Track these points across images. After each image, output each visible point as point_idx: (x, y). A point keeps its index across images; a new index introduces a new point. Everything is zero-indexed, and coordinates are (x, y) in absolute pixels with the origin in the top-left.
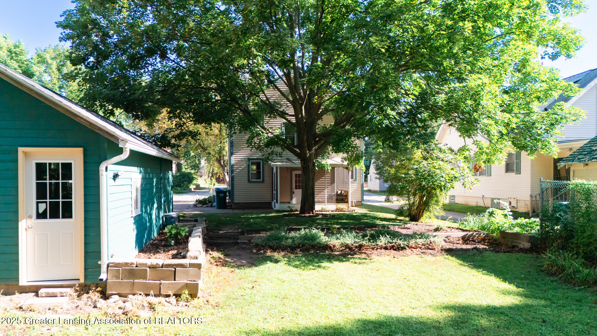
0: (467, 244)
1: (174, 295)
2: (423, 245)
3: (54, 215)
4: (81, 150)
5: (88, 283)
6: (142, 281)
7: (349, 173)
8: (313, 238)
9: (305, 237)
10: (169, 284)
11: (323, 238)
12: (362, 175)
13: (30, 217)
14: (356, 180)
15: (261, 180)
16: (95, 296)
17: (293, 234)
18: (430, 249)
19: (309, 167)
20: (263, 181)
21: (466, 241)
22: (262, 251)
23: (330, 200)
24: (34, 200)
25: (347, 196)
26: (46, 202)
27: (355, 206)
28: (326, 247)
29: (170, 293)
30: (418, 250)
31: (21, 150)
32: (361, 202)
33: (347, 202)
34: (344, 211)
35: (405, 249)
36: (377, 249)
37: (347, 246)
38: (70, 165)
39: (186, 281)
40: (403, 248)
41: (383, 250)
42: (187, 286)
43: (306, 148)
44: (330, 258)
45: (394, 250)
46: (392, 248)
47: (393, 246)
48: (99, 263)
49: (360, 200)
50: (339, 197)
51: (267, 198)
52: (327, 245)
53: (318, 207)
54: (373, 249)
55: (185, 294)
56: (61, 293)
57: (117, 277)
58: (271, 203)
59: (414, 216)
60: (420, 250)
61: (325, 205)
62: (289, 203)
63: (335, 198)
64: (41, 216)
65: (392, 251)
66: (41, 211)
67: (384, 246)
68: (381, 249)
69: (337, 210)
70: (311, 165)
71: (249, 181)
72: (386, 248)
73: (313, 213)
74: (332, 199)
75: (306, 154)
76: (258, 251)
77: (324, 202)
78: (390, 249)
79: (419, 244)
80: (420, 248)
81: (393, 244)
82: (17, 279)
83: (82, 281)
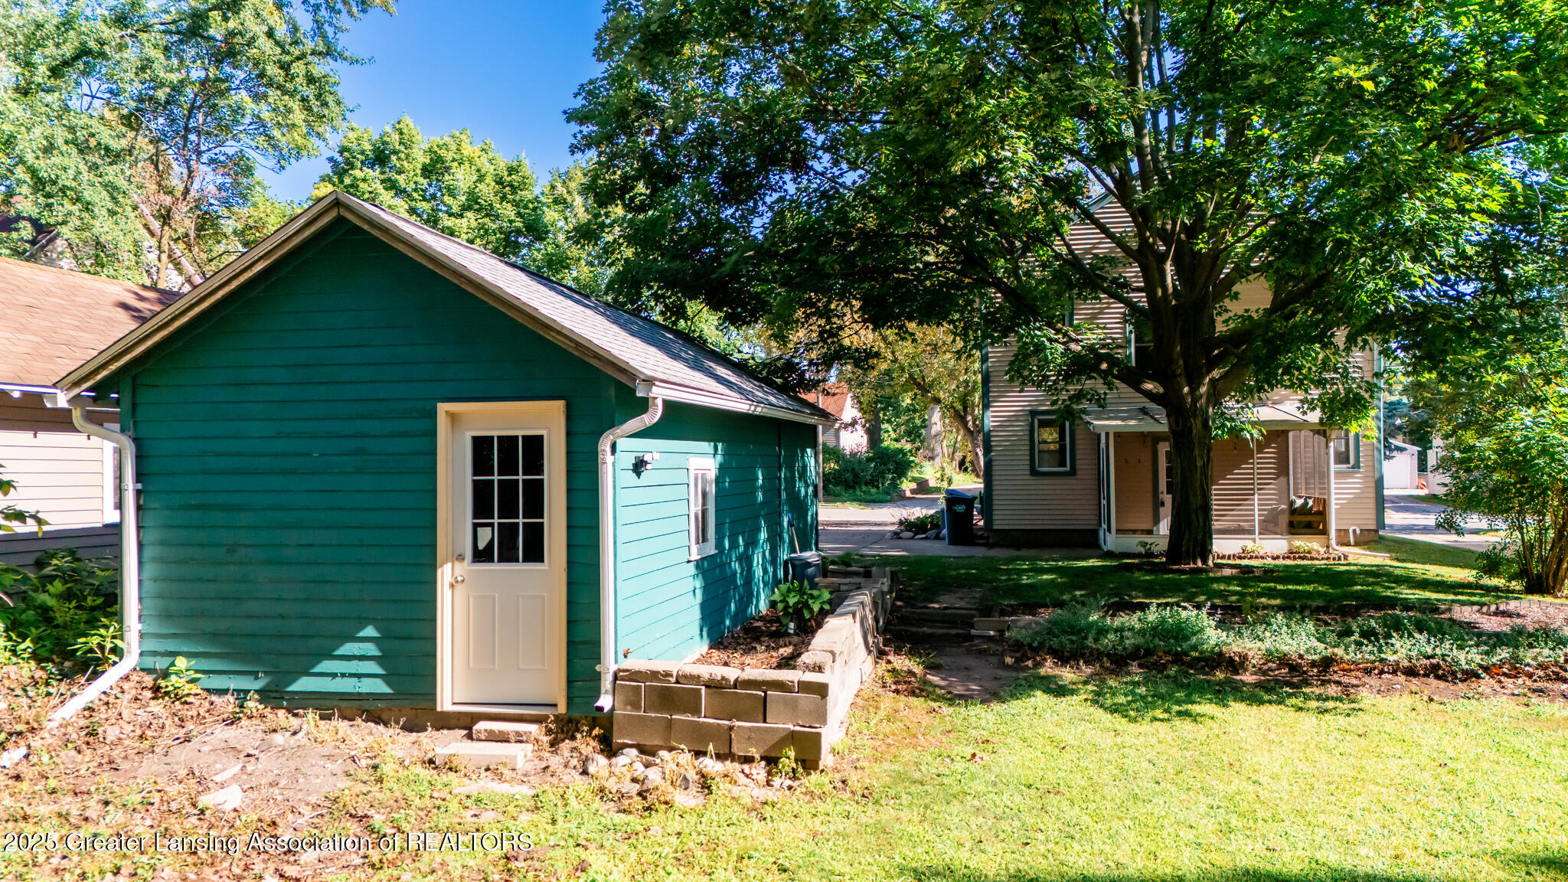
1: (762, 758)
2: (1541, 666)
3: (508, 555)
4: (559, 405)
5: (576, 715)
6: (690, 718)
7: (1327, 447)
8: (1180, 633)
9: (1158, 631)
10: (750, 729)
11: (1212, 635)
12: (1376, 453)
13: (461, 558)
14: (1357, 466)
15: (1068, 468)
16: (587, 745)
17: (1123, 619)
19: (1191, 432)
20: (1073, 472)
22: (1030, 663)
23: (1270, 526)
24: (469, 520)
25: (1323, 513)
26: (492, 525)
27: (1357, 544)
28: (1218, 660)
29: (754, 752)
30: (1520, 681)
31: (443, 408)
32: (1376, 531)
33: (1325, 532)
34: (1312, 559)
35: (1478, 676)
36: (1382, 672)
37: (1284, 661)
38: (540, 438)
39: (791, 727)
40: (1471, 675)
41: (1402, 678)
42: (792, 738)
43: (1182, 380)
44: (1224, 693)
45: (1438, 677)
46: (1434, 671)
47: (1436, 667)
48: (597, 668)
49: (1373, 527)
50: (1297, 518)
51: (1083, 520)
52: (1221, 654)
53: (1223, 546)
54: (1368, 672)
55: (789, 759)
56: (518, 734)
57: (636, 706)
58: (1096, 532)
60: (1529, 683)
61: (1254, 540)
62: (1150, 532)
63: (1284, 520)
64: (482, 555)
65: (1432, 680)
66: (481, 546)
67: (1406, 663)
68: (1394, 672)
69: (1292, 553)
70: (1196, 425)
71: (1034, 472)
72: (1411, 672)
73: (1204, 562)
74: (1276, 524)
75: (1182, 397)
76: (1018, 660)
77: (1251, 532)
78: (1426, 675)
79: (1528, 665)
80: (1530, 676)
81: (1434, 661)
82: (432, 695)
83: (562, 709)
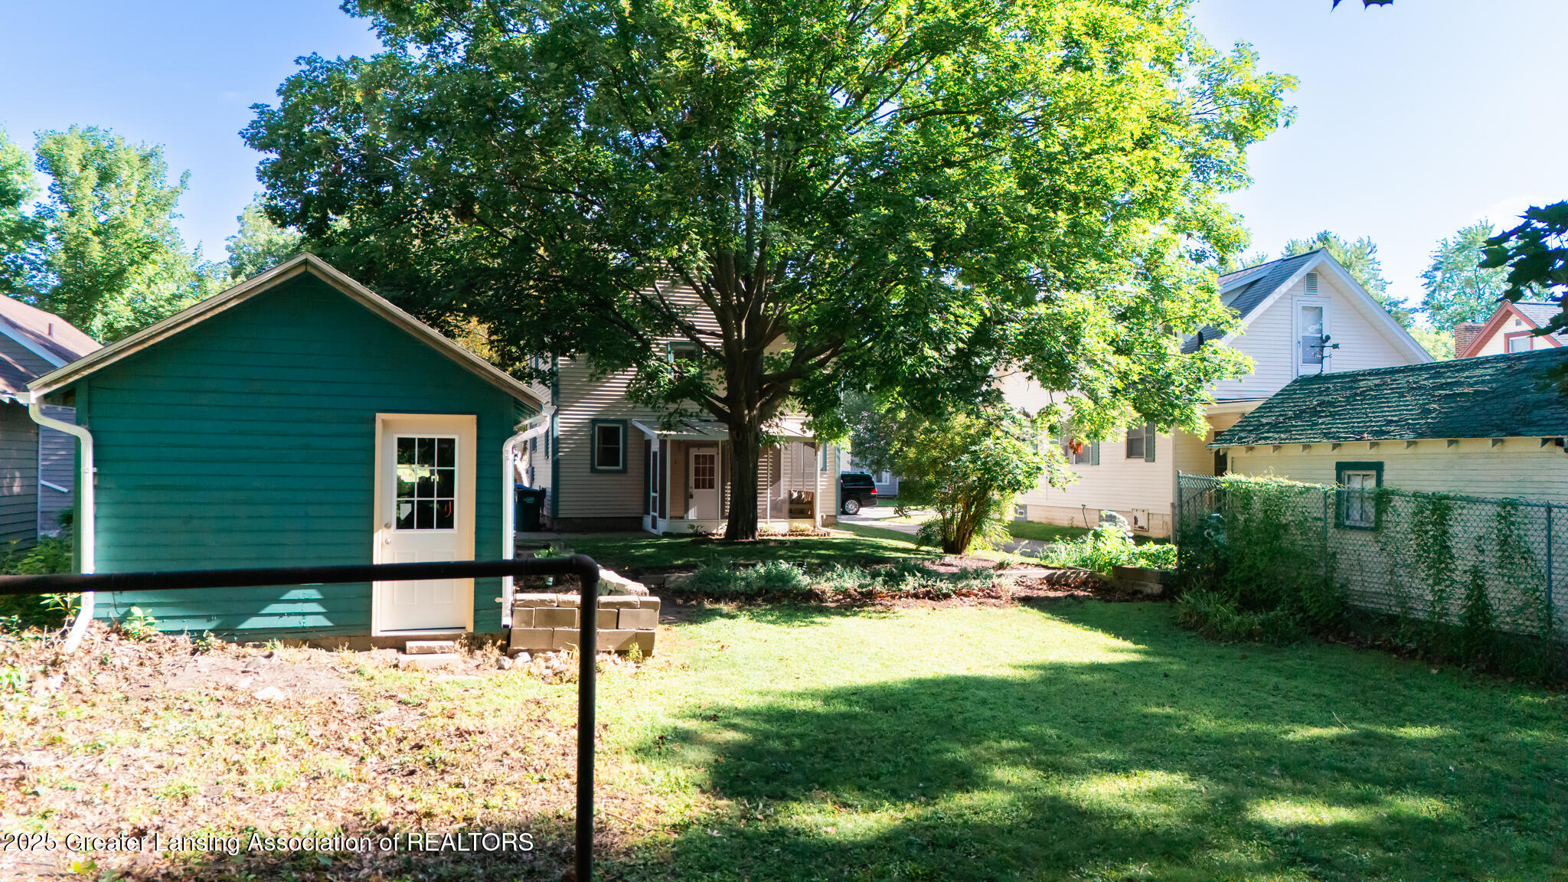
0: (1056, 590)
1: (616, 652)
2: (980, 590)
3: (425, 523)
4: (473, 418)
5: (480, 633)
6: (567, 629)
7: (816, 455)
8: (784, 578)
9: (768, 577)
10: (609, 633)
11: (804, 580)
12: (837, 460)
13: (388, 526)
14: (824, 469)
15: (620, 467)
16: (493, 653)
17: (741, 573)
18: (993, 597)
19: (747, 442)
20: (624, 471)
21: (1054, 585)
23: (774, 513)
24: (395, 499)
25: (811, 504)
26: (412, 502)
28: (810, 595)
29: (612, 648)
30: (972, 598)
31: (380, 417)
32: (835, 516)
33: (812, 516)
34: (808, 535)
35: (950, 596)
36: (900, 597)
37: (846, 593)
38: (452, 442)
39: (634, 630)
40: (947, 596)
41: (910, 600)
42: (636, 637)
44: (823, 611)
45: (930, 599)
46: (927, 595)
47: (929, 592)
48: (498, 600)
49: (833, 514)
50: (794, 507)
51: (633, 508)
52: (811, 590)
53: (761, 525)
54: (893, 597)
55: (635, 649)
57: (528, 624)
58: (639, 520)
59: (953, 543)
60: (977, 598)
62: (682, 518)
63: (786, 507)
64: (404, 524)
65: (927, 600)
66: (403, 517)
67: (912, 591)
68: (907, 597)
69: (792, 532)
70: (751, 438)
71: (593, 470)
72: (916, 596)
73: (754, 537)
74: (781, 511)
75: (743, 417)
77: (765, 517)
78: (925, 597)
79: (975, 589)
80: (976, 595)
81: (928, 589)
82: (368, 626)
83: (470, 629)
